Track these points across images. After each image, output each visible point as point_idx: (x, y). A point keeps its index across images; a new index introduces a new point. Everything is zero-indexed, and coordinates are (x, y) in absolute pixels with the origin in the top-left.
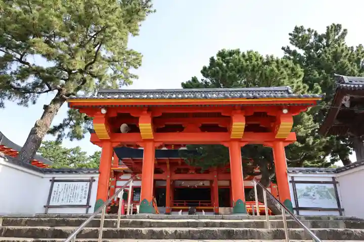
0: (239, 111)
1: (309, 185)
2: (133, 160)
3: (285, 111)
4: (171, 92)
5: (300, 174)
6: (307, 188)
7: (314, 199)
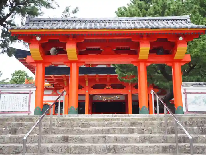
0: (145, 38)
1: (197, 95)
2: (55, 77)
3: (181, 39)
4: (90, 21)
5: (192, 87)
6: (196, 97)
7: (199, 105)
